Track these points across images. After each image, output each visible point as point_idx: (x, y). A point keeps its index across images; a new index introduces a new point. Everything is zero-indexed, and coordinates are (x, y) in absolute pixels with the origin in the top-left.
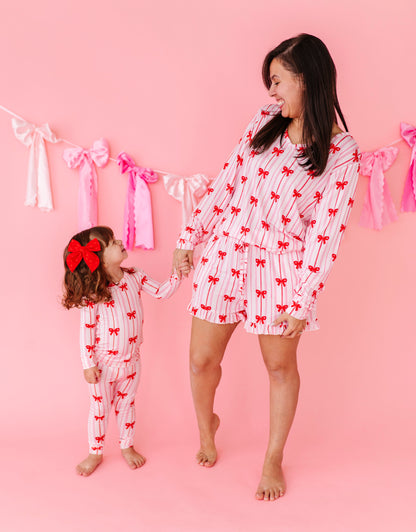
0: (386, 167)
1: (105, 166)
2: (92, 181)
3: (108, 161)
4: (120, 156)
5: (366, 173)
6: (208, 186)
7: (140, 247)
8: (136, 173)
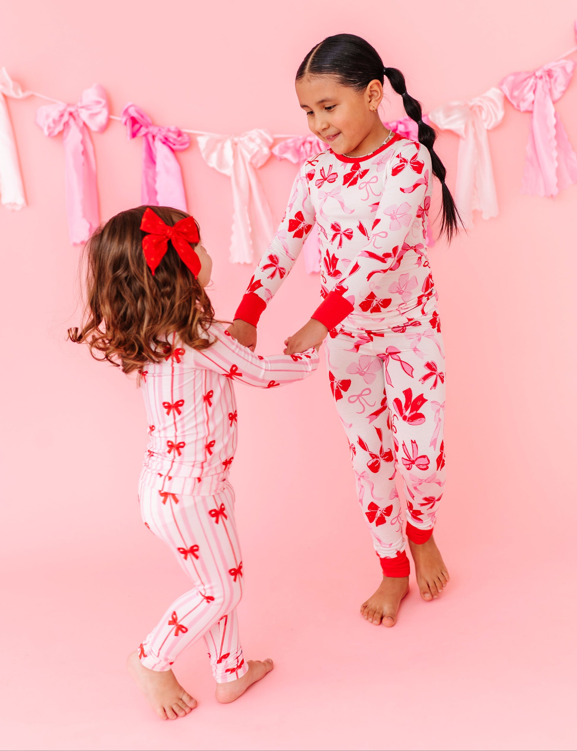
0: (557, 95)
1: (105, 128)
2: (85, 153)
3: (109, 121)
4: (126, 112)
5: (524, 106)
6: (271, 147)
8: (154, 137)
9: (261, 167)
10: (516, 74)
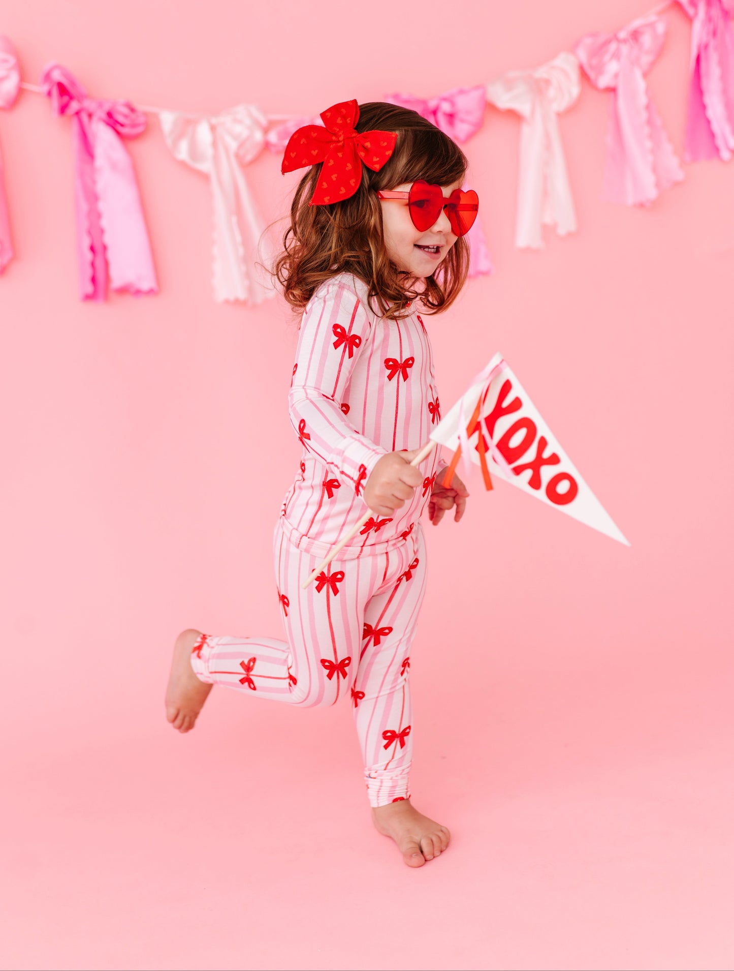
1: (13, 103)
3: (21, 92)
5: (604, 81)
6: (265, 133)
7: (124, 290)
8: (90, 116)
10: (594, 35)
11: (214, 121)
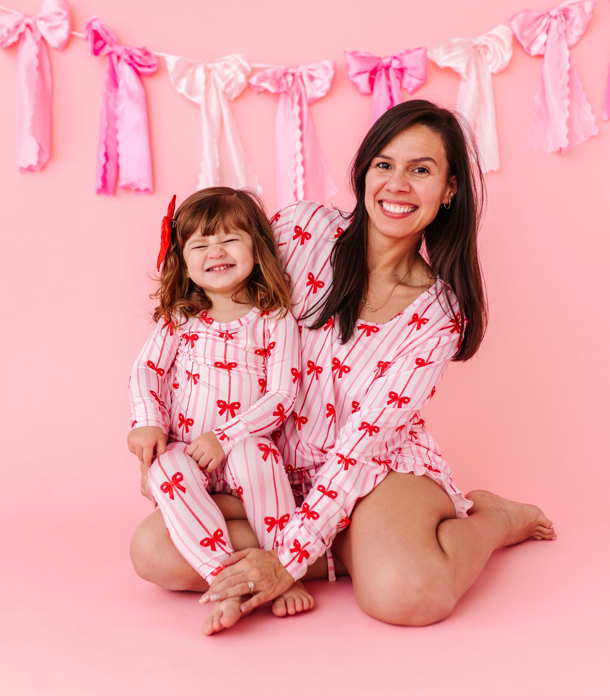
0: (573, 39)
1: (65, 45)
2: (40, 68)
3: (71, 38)
4: (89, 25)
5: (535, 49)
6: (248, 77)
7: (127, 188)
8: (119, 58)
9: (237, 99)
10: (527, 11)
11: (210, 66)
